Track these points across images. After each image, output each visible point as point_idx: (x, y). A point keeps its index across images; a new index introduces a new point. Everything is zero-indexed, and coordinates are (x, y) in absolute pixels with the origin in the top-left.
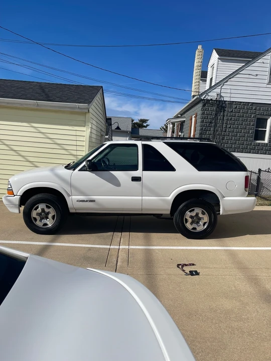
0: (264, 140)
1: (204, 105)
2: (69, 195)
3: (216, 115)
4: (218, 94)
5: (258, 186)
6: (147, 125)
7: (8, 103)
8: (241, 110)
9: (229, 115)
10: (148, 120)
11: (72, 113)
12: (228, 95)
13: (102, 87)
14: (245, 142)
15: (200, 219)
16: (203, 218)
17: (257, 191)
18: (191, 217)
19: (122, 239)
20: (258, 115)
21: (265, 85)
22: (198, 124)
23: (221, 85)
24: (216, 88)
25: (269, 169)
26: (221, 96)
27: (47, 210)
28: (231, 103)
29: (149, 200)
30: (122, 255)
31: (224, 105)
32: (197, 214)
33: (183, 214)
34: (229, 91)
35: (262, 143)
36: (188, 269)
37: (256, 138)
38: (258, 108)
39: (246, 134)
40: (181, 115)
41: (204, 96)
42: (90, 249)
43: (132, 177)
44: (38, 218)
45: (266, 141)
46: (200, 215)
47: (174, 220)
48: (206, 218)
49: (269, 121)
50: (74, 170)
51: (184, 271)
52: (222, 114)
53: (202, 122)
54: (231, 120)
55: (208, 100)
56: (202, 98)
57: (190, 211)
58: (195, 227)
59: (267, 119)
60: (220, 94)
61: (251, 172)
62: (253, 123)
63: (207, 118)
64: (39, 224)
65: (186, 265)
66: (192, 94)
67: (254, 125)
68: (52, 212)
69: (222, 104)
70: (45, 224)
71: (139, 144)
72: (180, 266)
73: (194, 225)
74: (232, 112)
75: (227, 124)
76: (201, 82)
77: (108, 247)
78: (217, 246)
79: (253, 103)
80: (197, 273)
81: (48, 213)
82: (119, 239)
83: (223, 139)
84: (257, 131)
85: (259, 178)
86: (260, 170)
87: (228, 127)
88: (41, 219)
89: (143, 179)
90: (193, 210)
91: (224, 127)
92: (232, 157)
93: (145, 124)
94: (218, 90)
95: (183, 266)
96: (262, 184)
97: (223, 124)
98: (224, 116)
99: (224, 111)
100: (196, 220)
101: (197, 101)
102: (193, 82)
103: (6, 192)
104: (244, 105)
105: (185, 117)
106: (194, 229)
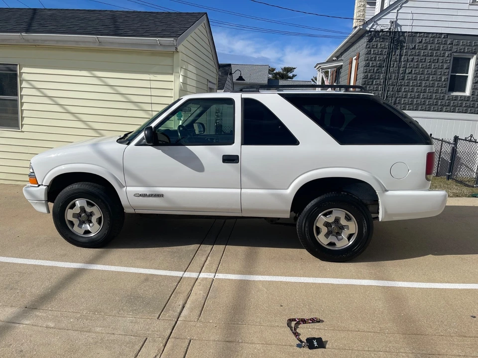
0: (464, 91)
1: (370, 41)
2: (122, 186)
3: (389, 54)
4: (393, 22)
5: (452, 164)
6: (294, 76)
7: (57, 41)
8: (429, 46)
9: (409, 53)
10: (295, 68)
11: (154, 54)
12: (409, 23)
13: (206, 13)
14: (434, 95)
15: (342, 228)
16: (347, 227)
17: (450, 170)
18: (327, 224)
19: (209, 258)
20: (456, 52)
21: (466, 6)
22: (361, 69)
23: (397, 7)
24: (389, 13)
25: (471, 136)
26: (397, 25)
27: (88, 209)
28: (414, 34)
29: (251, 194)
30: (198, 293)
31: (402, 38)
32: (337, 220)
33: (312, 217)
34: (410, 16)
35: (461, 96)
36: (306, 331)
37: (452, 89)
38: (455, 42)
39: (436, 83)
40: (338, 57)
41: (370, 26)
42: (148, 278)
43: (224, 156)
44: (76, 221)
45: (468, 92)
46: (343, 222)
47: (297, 227)
48: (352, 227)
49: (472, 62)
50: (128, 144)
51: (296, 334)
52: (398, 52)
53: (367, 65)
54: (412, 61)
55: (377, 32)
56: (368, 29)
57: (325, 215)
58: (333, 241)
59: (469, 59)
60: (396, 21)
61: (442, 141)
62: (448, 65)
63: (375, 60)
64: (78, 230)
65: (304, 321)
66: (354, 26)
67: (448, 68)
68: (97, 212)
69: (399, 36)
70: (87, 232)
71: (237, 97)
72: (293, 324)
73: (332, 239)
74: (414, 48)
75: (405, 67)
76: (368, 6)
77: (179, 274)
78: (370, 279)
79: (448, 34)
80: (321, 344)
81: (91, 214)
82: (204, 259)
83: (399, 91)
84: (453, 78)
85: (454, 151)
86: (456, 139)
87: (407, 72)
88: (81, 223)
89: (243, 160)
90: (330, 213)
91: (401, 72)
92: (403, 119)
93: (290, 75)
94: (392, 16)
95: (298, 323)
96: (460, 158)
97: (399, 67)
98: (401, 55)
99: (402, 47)
100: (335, 229)
101: (360, 33)
102: (356, 7)
103: (27, 178)
104: (434, 37)
105: (342, 60)
106: (332, 244)
